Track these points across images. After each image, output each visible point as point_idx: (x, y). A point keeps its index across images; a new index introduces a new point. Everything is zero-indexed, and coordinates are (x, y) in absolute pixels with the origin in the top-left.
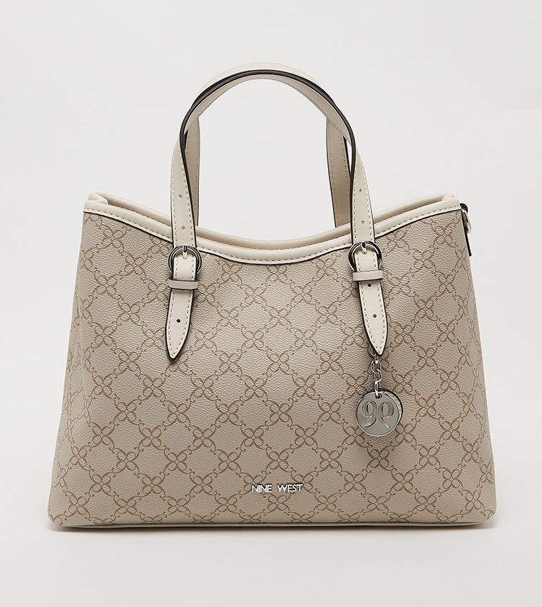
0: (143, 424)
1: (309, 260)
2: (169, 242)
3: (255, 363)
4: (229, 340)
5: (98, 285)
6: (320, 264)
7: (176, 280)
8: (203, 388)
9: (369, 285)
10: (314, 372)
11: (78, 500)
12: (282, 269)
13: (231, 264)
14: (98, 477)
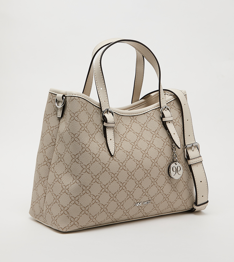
0: (102, 183)
1: (143, 114)
2: (100, 108)
3: (138, 155)
4: (127, 146)
5: (81, 127)
6: (148, 115)
7: (108, 123)
8: (122, 166)
9: (169, 123)
10: (157, 157)
11: (74, 219)
12: (135, 117)
13: (119, 116)
14: (84, 208)
